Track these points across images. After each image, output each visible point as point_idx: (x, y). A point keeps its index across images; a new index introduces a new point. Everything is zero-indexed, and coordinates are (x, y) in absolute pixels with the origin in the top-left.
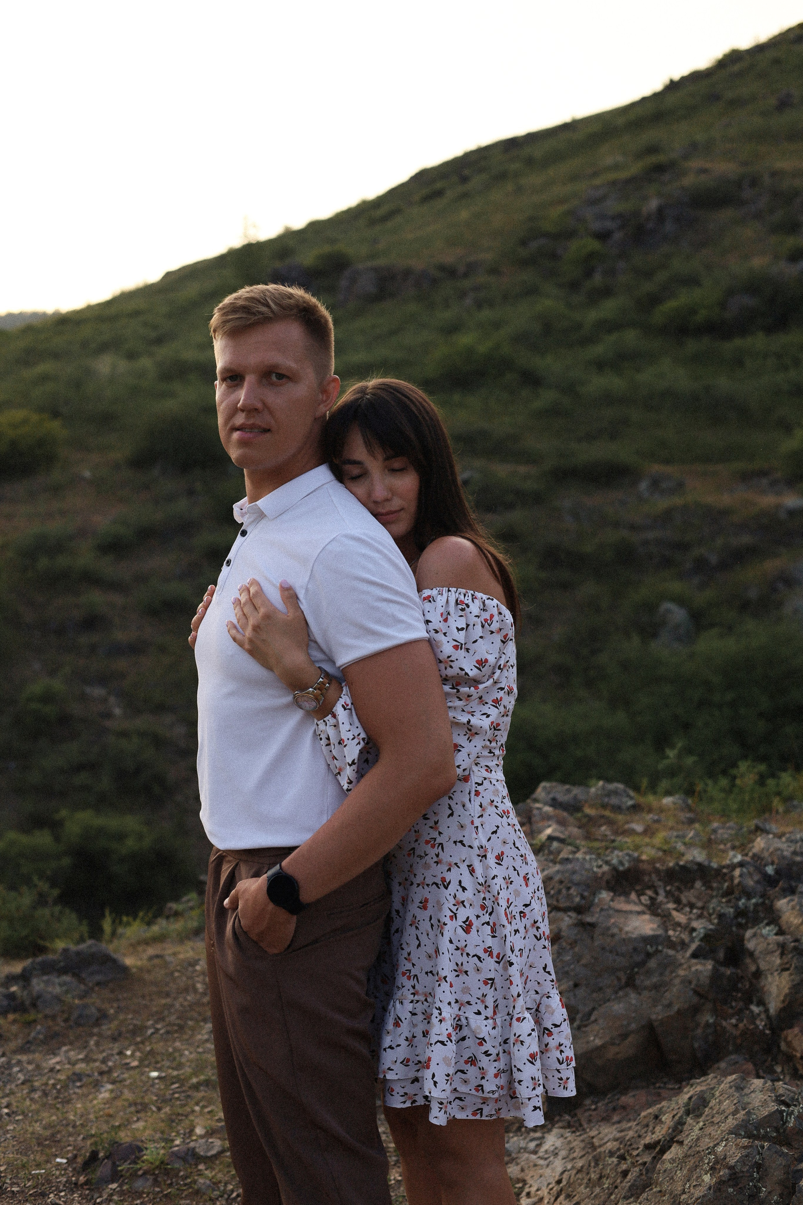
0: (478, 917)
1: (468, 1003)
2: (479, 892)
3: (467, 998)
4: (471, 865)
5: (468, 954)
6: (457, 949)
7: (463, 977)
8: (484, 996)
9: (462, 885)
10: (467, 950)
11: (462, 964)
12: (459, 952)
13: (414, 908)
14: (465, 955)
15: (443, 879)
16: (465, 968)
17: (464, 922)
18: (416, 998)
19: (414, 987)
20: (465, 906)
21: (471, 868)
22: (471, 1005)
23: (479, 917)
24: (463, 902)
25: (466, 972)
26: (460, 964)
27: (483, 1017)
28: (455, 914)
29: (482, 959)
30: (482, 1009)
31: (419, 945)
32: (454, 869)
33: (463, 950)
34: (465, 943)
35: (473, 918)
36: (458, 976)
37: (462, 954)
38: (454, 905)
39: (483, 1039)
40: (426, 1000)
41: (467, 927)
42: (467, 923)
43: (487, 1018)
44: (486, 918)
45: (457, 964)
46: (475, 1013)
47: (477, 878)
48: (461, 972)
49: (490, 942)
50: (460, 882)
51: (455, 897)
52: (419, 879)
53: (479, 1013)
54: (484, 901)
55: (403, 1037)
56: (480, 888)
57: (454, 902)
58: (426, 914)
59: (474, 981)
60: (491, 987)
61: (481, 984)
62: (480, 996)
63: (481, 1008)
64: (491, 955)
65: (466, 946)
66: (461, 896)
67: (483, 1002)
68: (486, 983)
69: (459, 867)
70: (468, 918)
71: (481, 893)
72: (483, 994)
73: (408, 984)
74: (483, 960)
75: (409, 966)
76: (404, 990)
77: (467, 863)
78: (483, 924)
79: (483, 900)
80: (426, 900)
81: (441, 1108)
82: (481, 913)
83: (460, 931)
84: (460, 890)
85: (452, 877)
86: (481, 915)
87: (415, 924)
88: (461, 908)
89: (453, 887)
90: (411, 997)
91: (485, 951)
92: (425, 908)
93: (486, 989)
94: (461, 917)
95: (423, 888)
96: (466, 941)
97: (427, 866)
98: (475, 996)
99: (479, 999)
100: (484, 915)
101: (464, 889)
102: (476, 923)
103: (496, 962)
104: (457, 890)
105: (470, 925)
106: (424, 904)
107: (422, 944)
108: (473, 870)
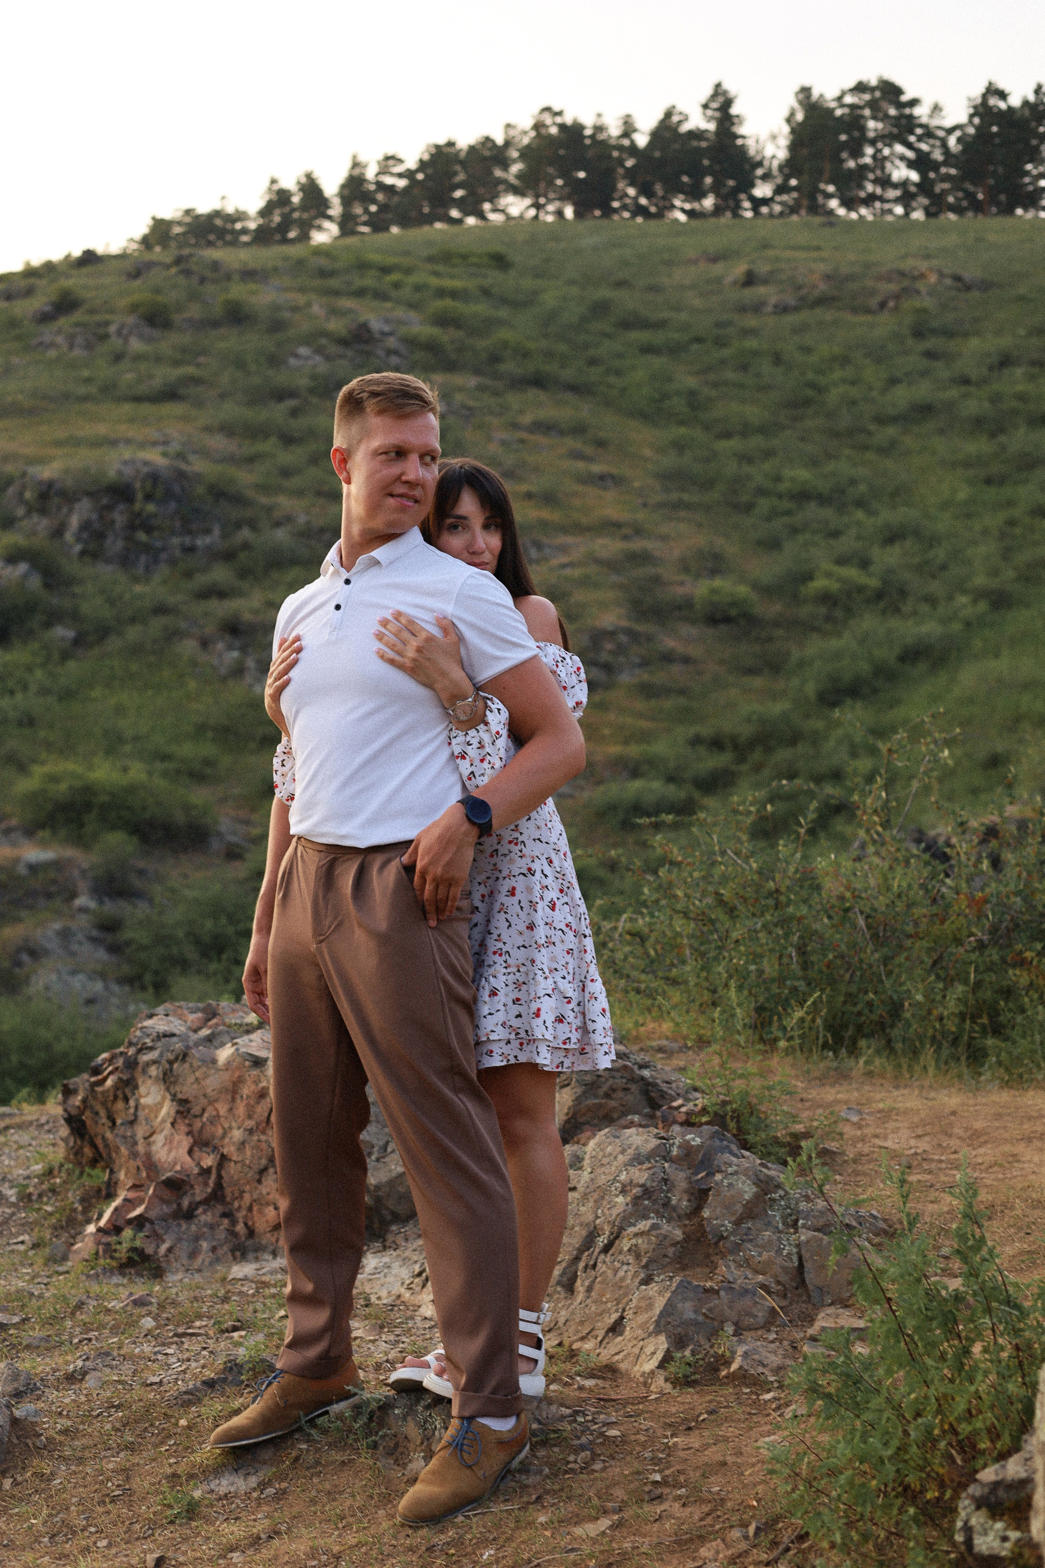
2: (557, 879)
5: (555, 928)
7: (552, 947)
10: (554, 925)
11: (551, 937)
13: (502, 898)
15: (529, 869)
16: (553, 940)
17: (550, 902)
18: (509, 970)
19: (506, 962)
20: (548, 890)
21: (549, 859)
22: (557, 971)
23: (559, 898)
24: (547, 886)
25: (554, 944)
26: (549, 937)
27: (566, 981)
28: (543, 896)
30: (566, 975)
31: (510, 926)
32: (536, 860)
33: (551, 925)
34: (552, 919)
35: (556, 899)
36: (547, 947)
37: (551, 928)
38: (541, 889)
39: (570, 998)
40: (519, 971)
41: (552, 906)
42: (552, 903)
43: (568, 982)
44: (565, 899)
45: (547, 937)
47: (555, 867)
48: (549, 943)
49: (570, 919)
50: (543, 870)
51: (540, 882)
52: (505, 873)
53: (564, 978)
55: (501, 1003)
56: (558, 875)
57: (540, 887)
58: (514, 900)
59: (559, 950)
60: (570, 956)
61: (563, 954)
63: (563, 973)
64: (569, 929)
65: (553, 922)
66: (545, 882)
67: (565, 968)
68: (568, 953)
69: (540, 860)
70: (552, 899)
71: (559, 880)
72: (566, 962)
73: (499, 960)
74: (565, 933)
75: (500, 945)
76: (497, 966)
77: (546, 856)
78: (563, 904)
79: (561, 884)
80: (514, 888)
82: (560, 895)
83: (548, 910)
85: (536, 866)
87: (503, 909)
88: (546, 891)
89: (538, 874)
90: (504, 971)
91: (567, 926)
92: (513, 894)
94: (547, 899)
95: (510, 879)
97: (512, 861)
98: (559, 963)
99: (562, 966)
100: (563, 896)
101: (546, 876)
102: (558, 903)
104: (542, 877)
105: (555, 904)
106: (512, 892)
107: (513, 925)
108: (551, 862)
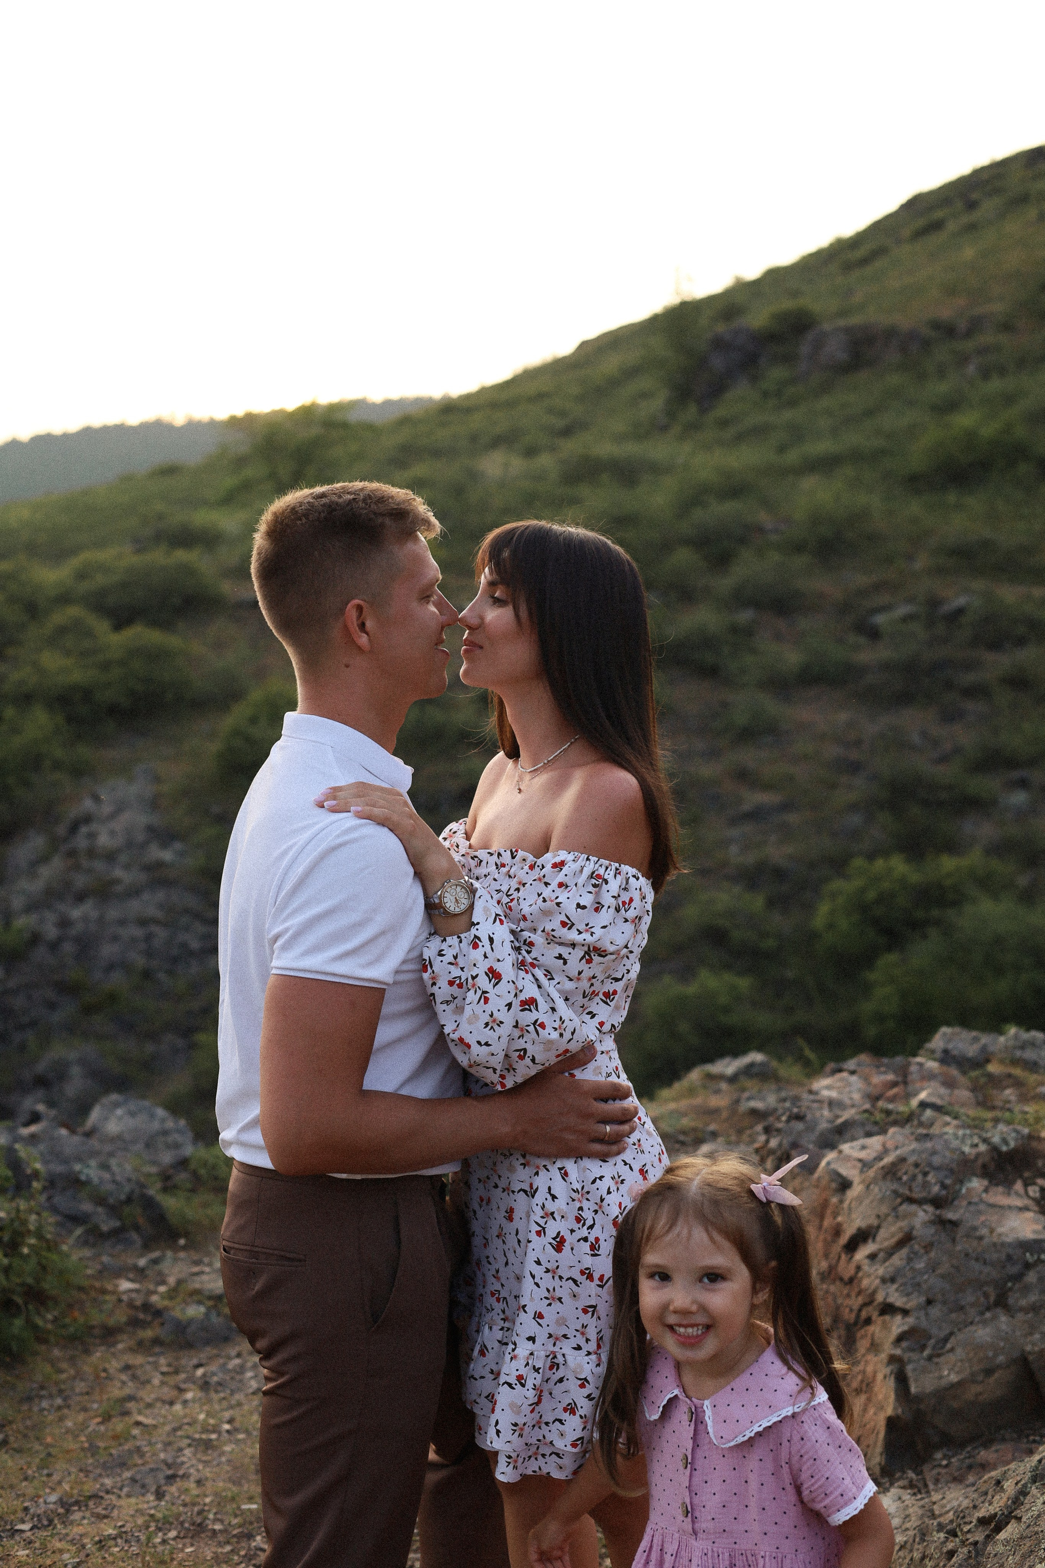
0: (572, 1231)
1: (565, 1336)
2: (573, 1200)
3: (563, 1331)
4: (564, 1167)
5: (561, 1278)
6: (548, 1271)
7: (556, 1305)
8: (584, 1326)
9: (552, 1193)
10: (560, 1272)
11: (554, 1289)
12: (550, 1275)
13: (500, 1217)
14: (557, 1278)
15: (531, 1185)
16: (558, 1294)
17: (554, 1239)
18: (507, 1324)
19: (503, 1312)
20: (554, 1219)
21: (563, 1172)
22: (568, 1338)
23: (574, 1231)
24: (552, 1214)
25: (560, 1299)
26: (551, 1290)
27: (583, 1352)
28: (544, 1229)
29: (579, 1283)
30: (582, 1343)
31: (507, 1264)
32: (543, 1173)
33: (554, 1272)
34: (557, 1264)
35: (565, 1233)
36: (550, 1305)
37: (553, 1277)
38: (542, 1217)
39: (585, 1379)
41: (559, 1244)
42: (558, 1240)
43: (589, 1353)
44: (584, 1232)
45: (548, 1290)
46: (574, 1348)
47: (571, 1183)
48: (553, 1299)
49: (587, 1262)
50: (549, 1188)
51: (543, 1207)
52: (504, 1185)
53: (579, 1348)
54: (580, 1212)
55: (488, 1368)
56: (574, 1195)
57: (542, 1213)
58: (513, 1226)
59: (570, 1309)
60: (593, 1315)
61: (580, 1313)
62: (579, 1327)
63: (581, 1341)
64: (590, 1277)
65: (558, 1267)
66: (551, 1206)
67: (583, 1334)
68: (585, 1311)
69: (548, 1170)
70: (559, 1232)
71: (576, 1202)
72: (583, 1325)
73: (498, 1307)
74: (581, 1283)
75: (496, 1285)
76: (494, 1314)
77: (558, 1165)
78: (579, 1241)
79: (579, 1210)
80: (513, 1210)
81: (509, 1463)
82: (576, 1226)
83: (549, 1249)
84: (549, 1198)
85: (541, 1182)
86: (575, 1228)
87: (502, 1237)
88: (551, 1222)
90: (502, 1324)
91: (582, 1273)
92: (511, 1218)
93: (586, 1319)
94: (551, 1232)
95: (508, 1194)
96: (557, 1261)
97: (512, 1169)
98: (573, 1327)
99: (577, 1330)
100: (579, 1228)
101: (554, 1197)
102: (570, 1239)
103: (599, 1286)
104: (546, 1199)
105: (562, 1242)
106: (510, 1215)
107: (510, 1264)
108: (566, 1174)
